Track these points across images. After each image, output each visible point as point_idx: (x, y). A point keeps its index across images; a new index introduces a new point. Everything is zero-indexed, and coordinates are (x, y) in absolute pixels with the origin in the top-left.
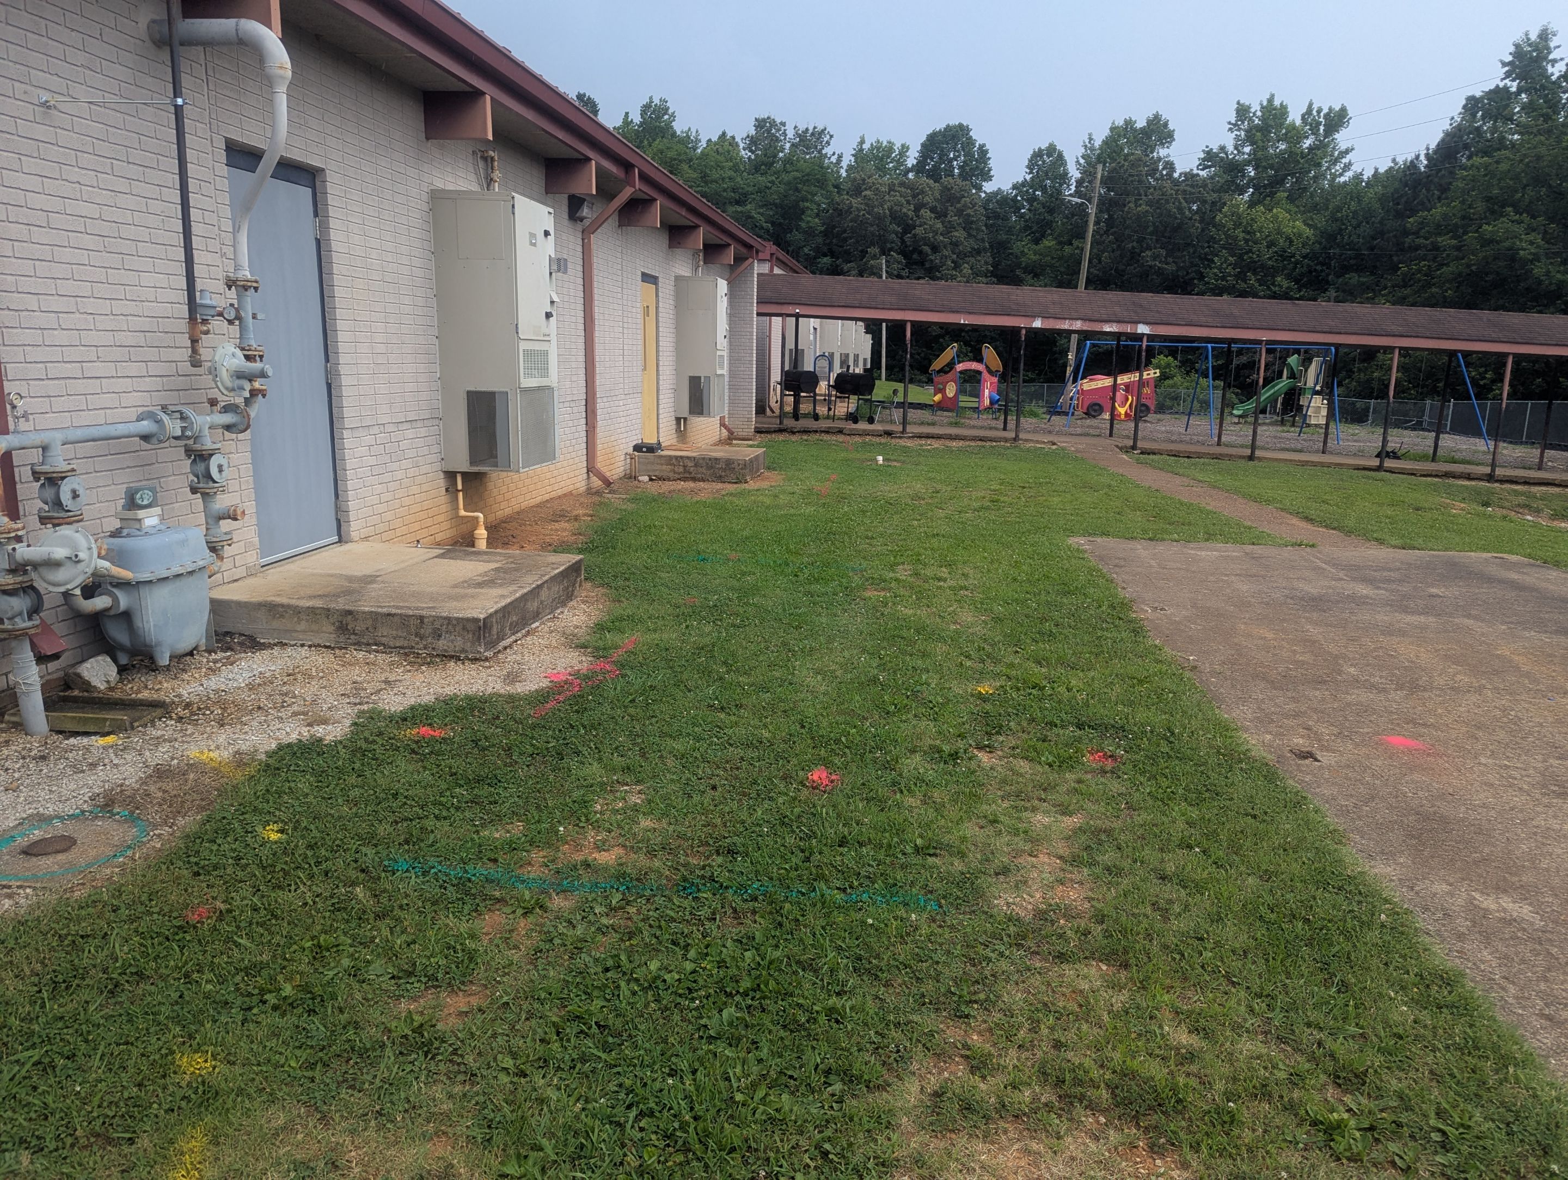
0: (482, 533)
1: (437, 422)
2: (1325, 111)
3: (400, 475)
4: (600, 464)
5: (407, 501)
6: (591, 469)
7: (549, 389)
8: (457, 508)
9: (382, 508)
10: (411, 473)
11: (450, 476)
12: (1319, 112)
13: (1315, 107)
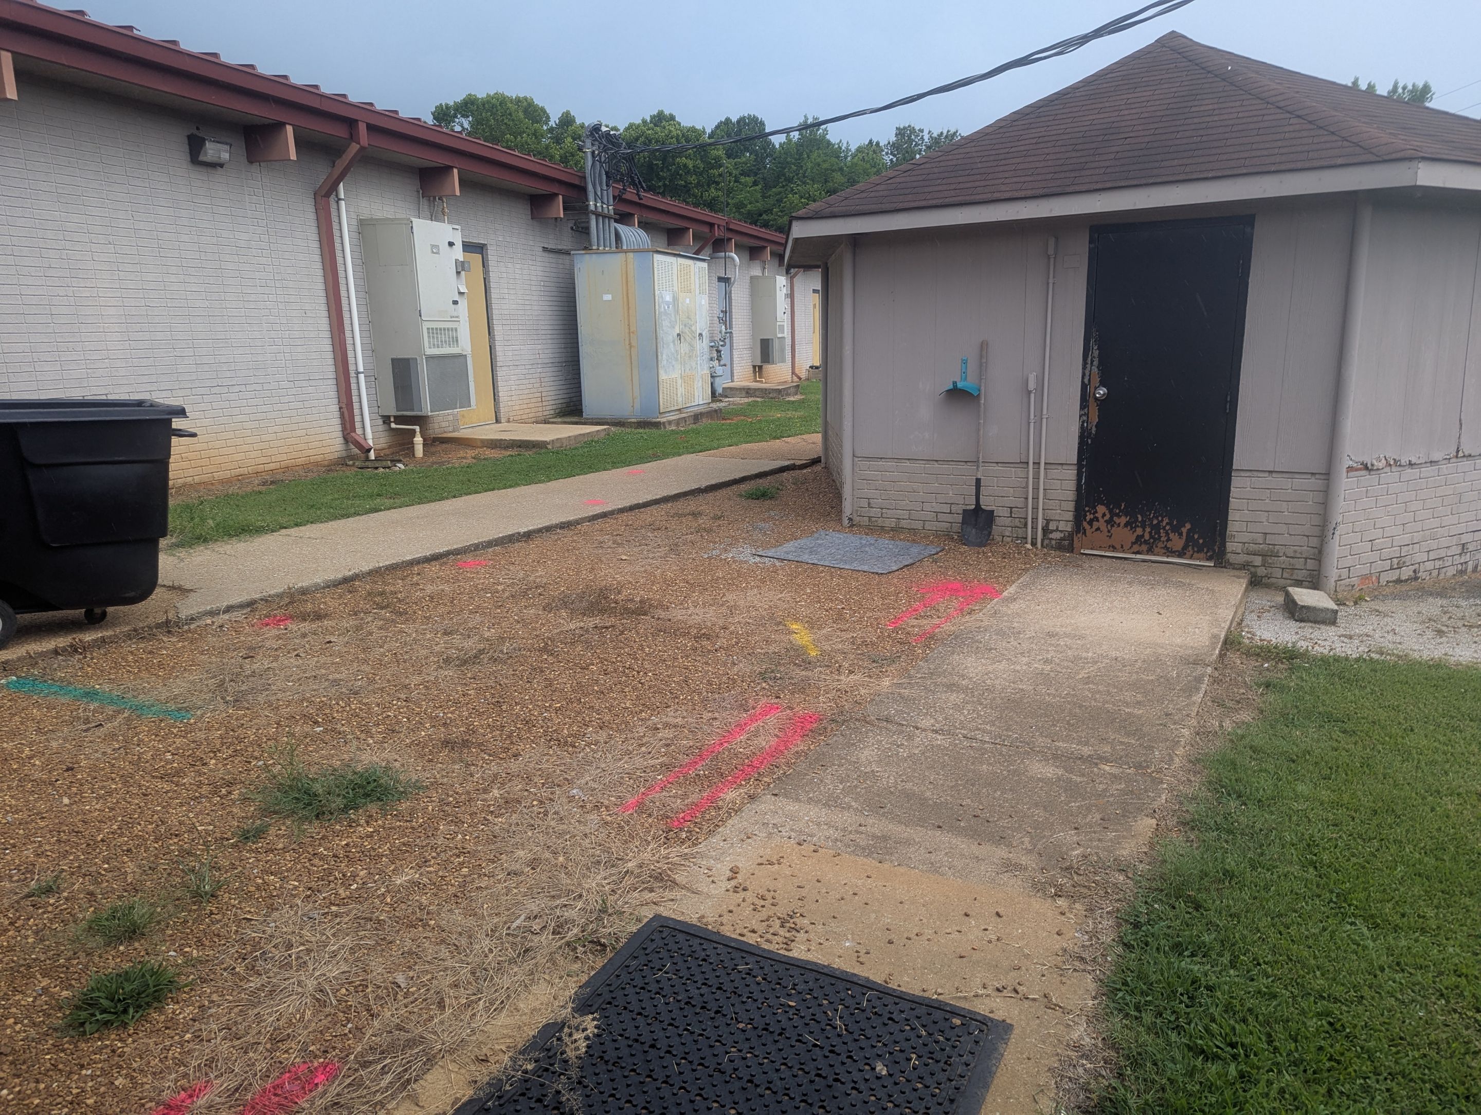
2: (1410, 87)
4: (797, 371)
6: (793, 373)
7: (784, 338)
10: (747, 359)
11: (754, 367)
12: (1404, 88)
13: (1401, 85)
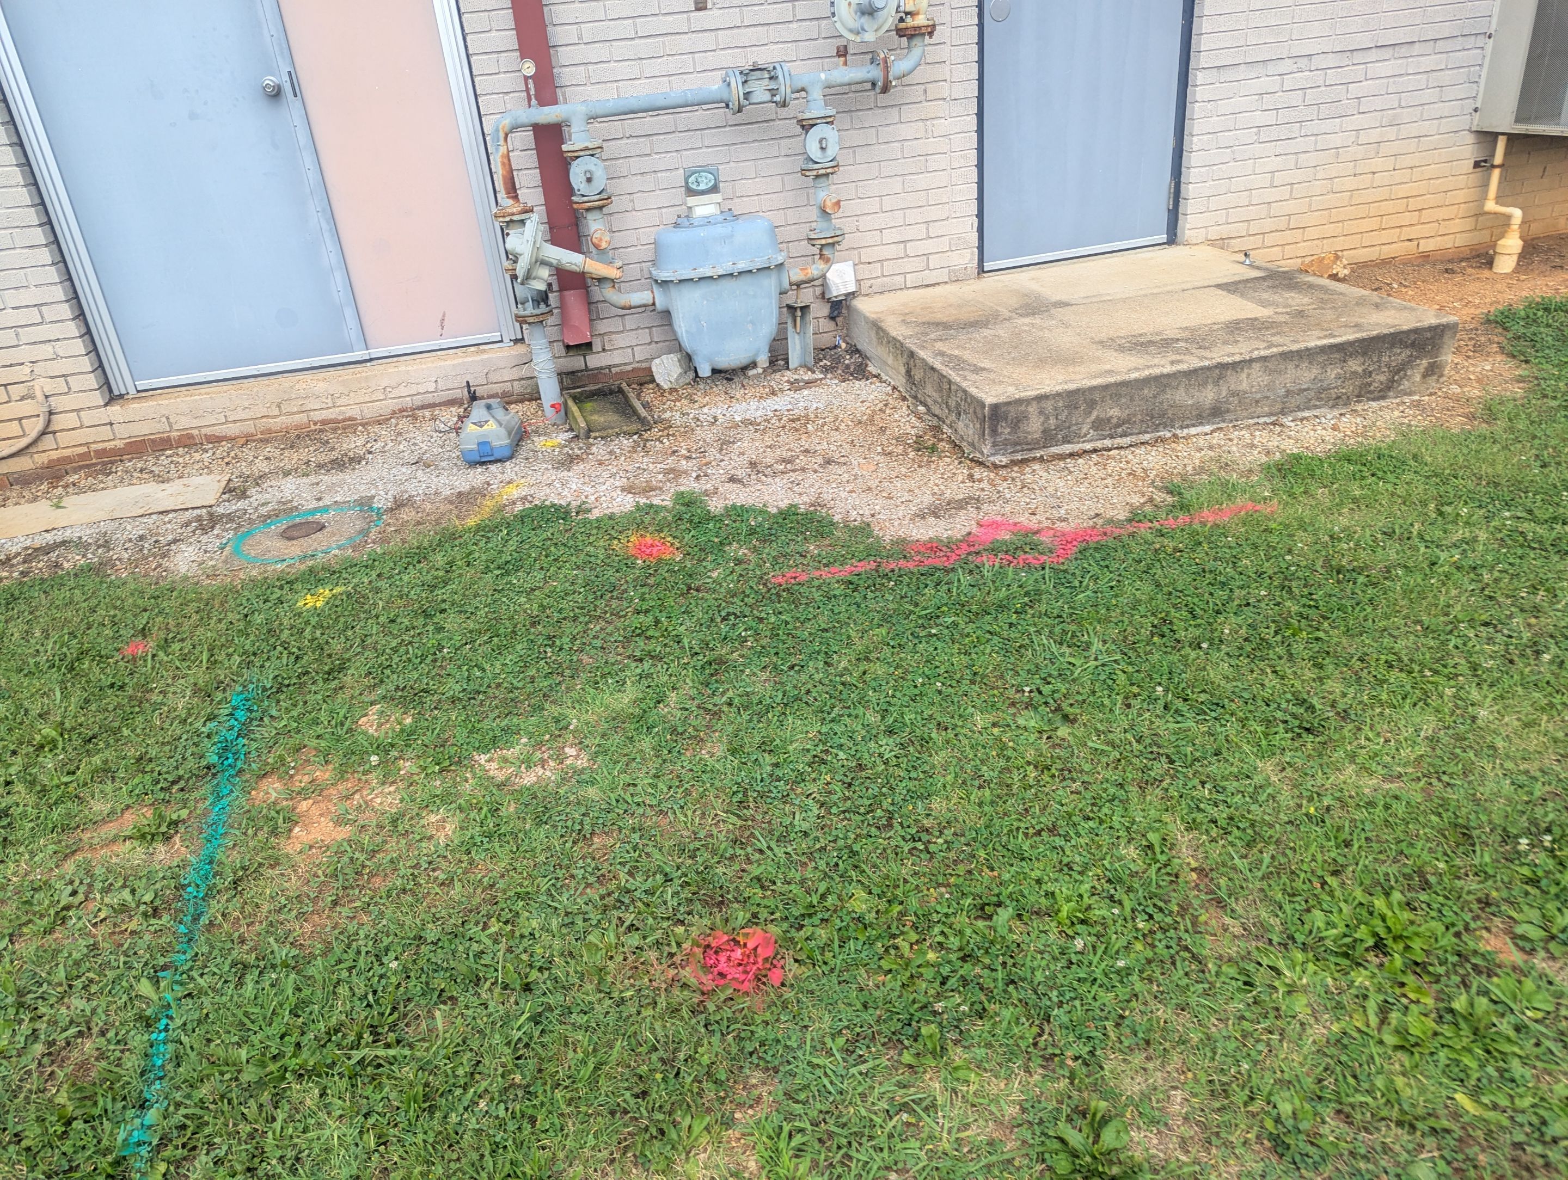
0: (1512, 244)
1: (1481, 41)
3: (1336, 140)
5: (1350, 183)
8: (1483, 198)
9: (1271, 194)
10: (1374, 135)
11: (1487, 138)
